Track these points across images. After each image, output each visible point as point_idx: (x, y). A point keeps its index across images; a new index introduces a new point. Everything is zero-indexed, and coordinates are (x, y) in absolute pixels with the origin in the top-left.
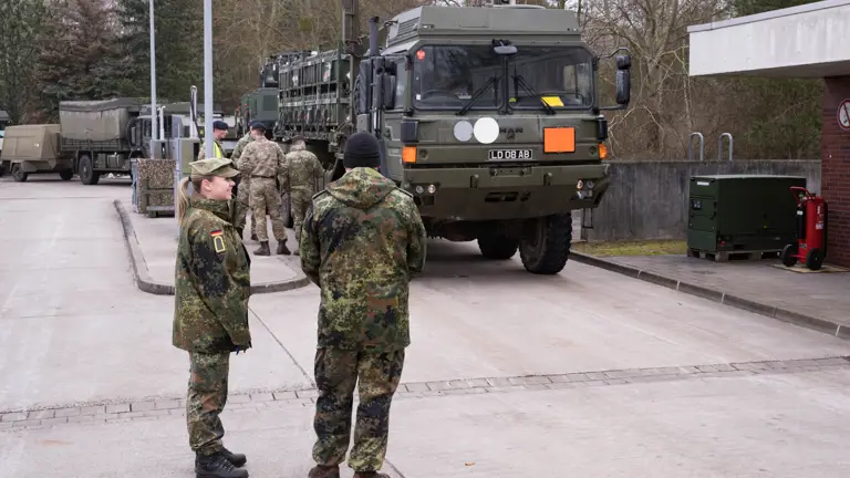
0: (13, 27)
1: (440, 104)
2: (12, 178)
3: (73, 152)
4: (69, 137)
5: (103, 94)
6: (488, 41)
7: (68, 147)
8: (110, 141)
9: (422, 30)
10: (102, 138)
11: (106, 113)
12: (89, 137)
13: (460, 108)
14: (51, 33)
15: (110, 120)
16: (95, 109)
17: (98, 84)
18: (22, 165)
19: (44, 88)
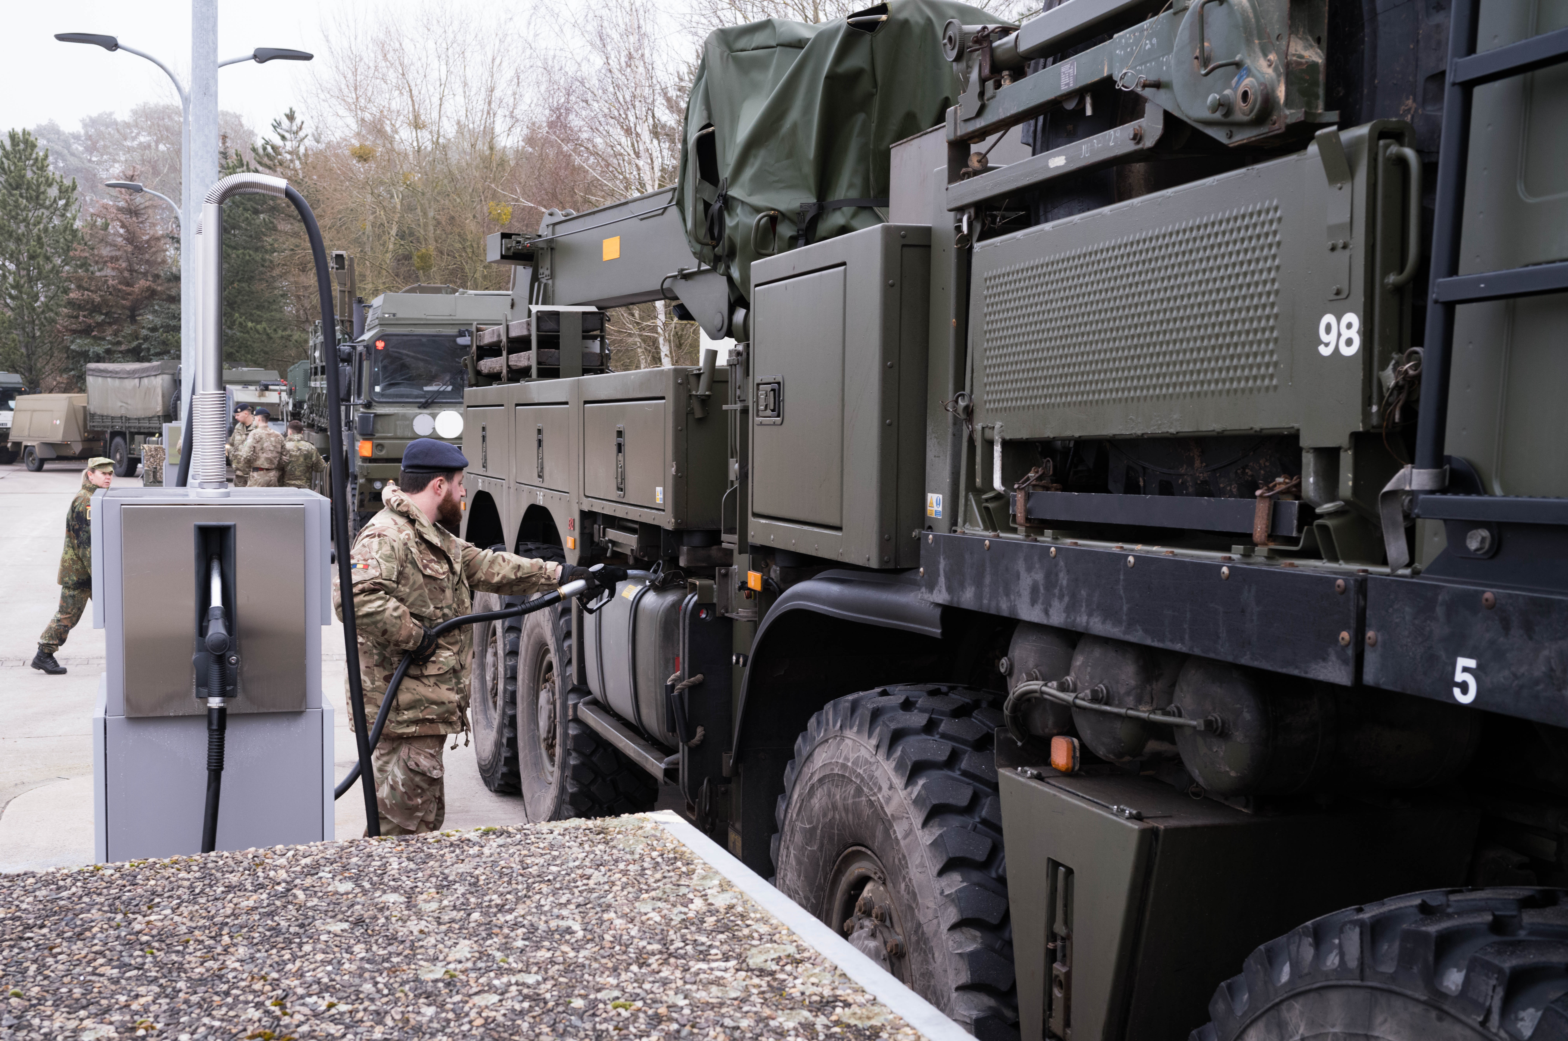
0: (32, 257)
1: (402, 396)
2: (24, 467)
3: (104, 433)
4: (98, 412)
5: (152, 352)
6: (453, 331)
7: (97, 423)
8: (150, 419)
9: (383, 318)
10: (140, 414)
11: (145, 381)
12: (123, 412)
13: (423, 400)
14: (84, 265)
15: (148, 391)
16: (131, 374)
17: (146, 339)
18: (37, 449)
19: (72, 342)
